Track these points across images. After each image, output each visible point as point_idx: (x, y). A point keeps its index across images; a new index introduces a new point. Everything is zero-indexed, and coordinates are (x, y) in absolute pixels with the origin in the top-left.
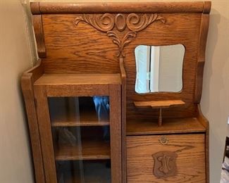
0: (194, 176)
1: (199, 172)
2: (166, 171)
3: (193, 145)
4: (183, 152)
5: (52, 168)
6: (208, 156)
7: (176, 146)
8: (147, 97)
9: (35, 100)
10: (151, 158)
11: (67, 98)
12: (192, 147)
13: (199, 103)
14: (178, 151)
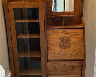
0: (78, 48)
1: (81, 47)
2: (65, 45)
3: (78, 34)
4: (73, 37)
5: (15, 41)
6: (85, 39)
7: (70, 34)
8: (58, 14)
9: (8, 9)
10: (59, 39)
11: (21, 9)
12: (77, 35)
13: (82, 17)
14: (71, 36)
